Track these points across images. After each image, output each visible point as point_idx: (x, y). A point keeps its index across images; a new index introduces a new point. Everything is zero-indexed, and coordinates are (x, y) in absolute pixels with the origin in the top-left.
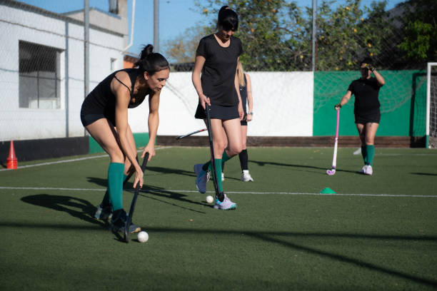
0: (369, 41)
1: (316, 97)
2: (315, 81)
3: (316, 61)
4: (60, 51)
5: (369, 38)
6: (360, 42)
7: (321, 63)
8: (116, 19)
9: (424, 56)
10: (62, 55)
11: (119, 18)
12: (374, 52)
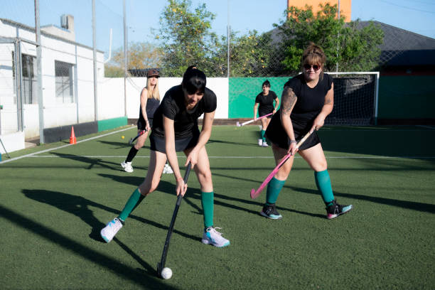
0: (262, 59)
1: (230, 94)
2: (230, 83)
3: (230, 71)
4: (72, 65)
5: (262, 56)
6: (257, 59)
7: (233, 71)
8: (67, 33)
9: (297, 68)
10: (73, 67)
11: (69, 32)
12: (265, 65)
